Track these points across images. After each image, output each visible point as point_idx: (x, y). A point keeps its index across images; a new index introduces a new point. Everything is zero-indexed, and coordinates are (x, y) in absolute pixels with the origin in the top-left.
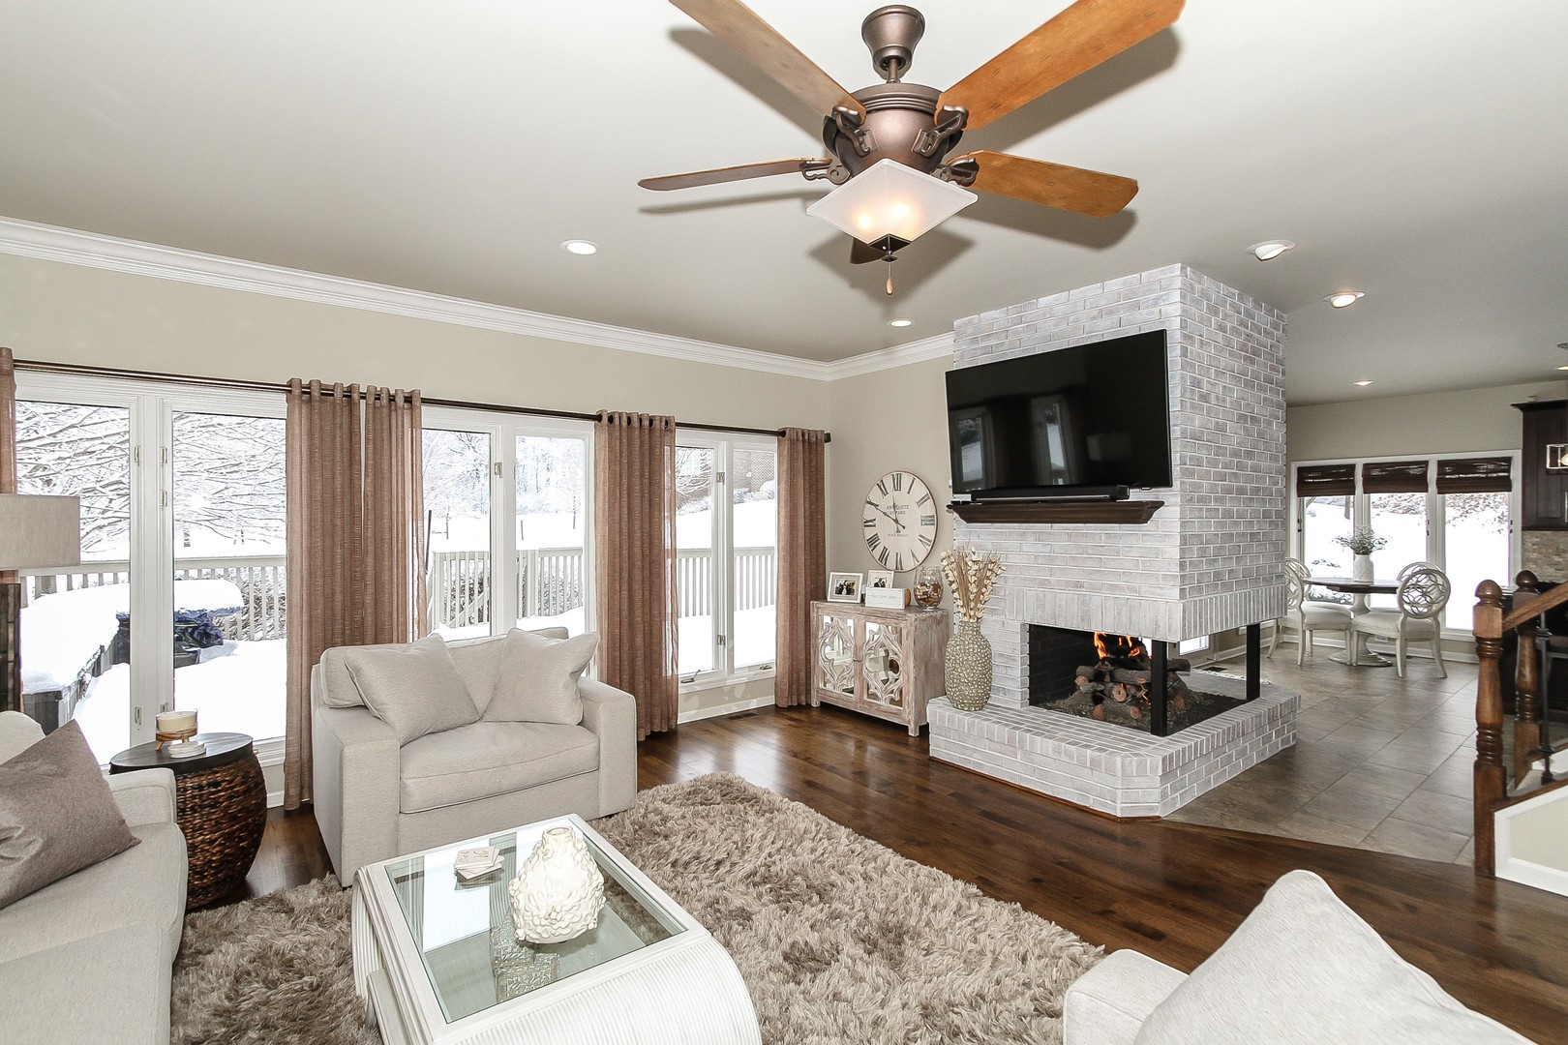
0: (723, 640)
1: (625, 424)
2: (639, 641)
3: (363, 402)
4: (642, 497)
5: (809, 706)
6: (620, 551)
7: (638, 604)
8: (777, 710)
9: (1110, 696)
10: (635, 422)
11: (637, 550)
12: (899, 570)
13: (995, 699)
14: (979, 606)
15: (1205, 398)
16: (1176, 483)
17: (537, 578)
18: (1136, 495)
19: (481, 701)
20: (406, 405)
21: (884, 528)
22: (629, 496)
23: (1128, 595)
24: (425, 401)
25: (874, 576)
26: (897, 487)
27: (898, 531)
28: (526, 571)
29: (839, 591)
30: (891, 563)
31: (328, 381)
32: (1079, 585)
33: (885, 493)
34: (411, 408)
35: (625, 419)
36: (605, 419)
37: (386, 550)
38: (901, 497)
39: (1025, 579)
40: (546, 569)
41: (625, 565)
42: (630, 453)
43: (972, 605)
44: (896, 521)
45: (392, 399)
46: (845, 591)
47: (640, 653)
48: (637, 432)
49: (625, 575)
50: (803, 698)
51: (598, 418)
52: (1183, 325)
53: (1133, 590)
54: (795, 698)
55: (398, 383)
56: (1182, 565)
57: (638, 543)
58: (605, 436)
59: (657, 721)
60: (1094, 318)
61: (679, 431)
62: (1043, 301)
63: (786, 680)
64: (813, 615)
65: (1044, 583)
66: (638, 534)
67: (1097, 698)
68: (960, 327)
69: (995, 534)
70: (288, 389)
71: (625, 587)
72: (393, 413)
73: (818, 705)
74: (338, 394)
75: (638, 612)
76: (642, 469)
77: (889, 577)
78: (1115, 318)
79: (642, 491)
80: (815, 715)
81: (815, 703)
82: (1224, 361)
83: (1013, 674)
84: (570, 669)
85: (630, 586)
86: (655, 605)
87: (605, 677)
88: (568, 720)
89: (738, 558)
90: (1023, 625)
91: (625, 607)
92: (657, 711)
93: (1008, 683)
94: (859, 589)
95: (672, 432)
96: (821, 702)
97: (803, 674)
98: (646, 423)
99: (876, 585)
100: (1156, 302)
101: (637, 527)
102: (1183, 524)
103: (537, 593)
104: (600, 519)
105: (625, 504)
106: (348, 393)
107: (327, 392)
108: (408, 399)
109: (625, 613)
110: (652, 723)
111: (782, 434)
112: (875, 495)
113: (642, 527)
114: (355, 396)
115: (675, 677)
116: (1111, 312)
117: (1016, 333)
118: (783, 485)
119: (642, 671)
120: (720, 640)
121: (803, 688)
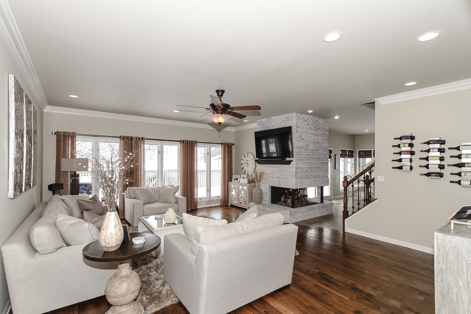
0: (209, 190)
1: (186, 143)
2: (189, 189)
3: (134, 139)
4: (190, 158)
5: (228, 206)
6: (185, 170)
7: (189, 181)
8: (221, 206)
9: (287, 202)
10: (189, 142)
11: (189, 170)
12: (248, 175)
13: (264, 202)
14: (260, 182)
15: (303, 139)
16: (294, 157)
17: (167, 177)
18: (288, 159)
19: (156, 198)
20: (142, 140)
21: (245, 166)
22: (187, 158)
23: (287, 179)
24: (145, 139)
25: (242, 176)
26: (248, 156)
27: (248, 166)
28: (165, 176)
29: (235, 180)
30: (246, 174)
31: (128, 136)
32: (279, 177)
33: (245, 157)
34: (143, 140)
35: (186, 141)
36: (182, 142)
37: (138, 169)
38: (248, 158)
39: (270, 176)
40: (170, 175)
41: (186, 173)
42: (187, 149)
43: (258, 182)
44: (247, 164)
45: (139, 139)
46: (236, 180)
47: (189, 192)
48: (189, 144)
49: (186, 175)
50: (227, 204)
51: (180, 141)
52: (297, 125)
53: (288, 178)
54: (225, 204)
55: (140, 136)
56: (296, 173)
57: (189, 168)
58: (182, 145)
59: (193, 207)
60: (282, 122)
61: (198, 143)
62: (273, 118)
63: (223, 200)
64: (229, 185)
65: (273, 177)
66: (189, 166)
67: (285, 202)
68: (258, 122)
69: (264, 167)
70: (120, 137)
71: (186, 178)
72: (139, 142)
73: (230, 205)
74: (130, 138)
75: (189, 183)
76: (190, 152)
77: (245, 176)
78: (285, 122)
79: (190, 157)
80: (229, 207)
81: (229, 205)
82: (309, 131)
83: (267, 197)
84: (174, 192)
85: (187, 177)
86: (192, 182)
87: (182, 195)
88: (173, 202)
89: (212, 173)
90: (269, 186)
91: (186, 182)
92: (193, 205)
93: (267, 199)
94: (239, 179)
95: (197, 144)
96: (231, 205)
97: (227, 199)
98: (191, 142)
99: (243, 178)
100: (292, 120)
101: (189, 165)
102: (296, 165)
103: (167, 181)
104: (181, 163)
105: (186, 160)
106: (131, 138)
107: (128, 138)
108: (142, 139)
109: (186, 183)
110: (192, 207)
111: (222, 144)
112: (243, 158)
113: (190, 165)
114: (133, 138)
115: (197, 198)
116: (284, 121)
117: (268, 124)
118: (222, 156)
119: (189, 196)
120: (207, 190)
121: (227, 202)
